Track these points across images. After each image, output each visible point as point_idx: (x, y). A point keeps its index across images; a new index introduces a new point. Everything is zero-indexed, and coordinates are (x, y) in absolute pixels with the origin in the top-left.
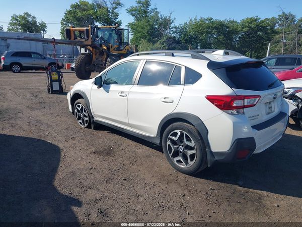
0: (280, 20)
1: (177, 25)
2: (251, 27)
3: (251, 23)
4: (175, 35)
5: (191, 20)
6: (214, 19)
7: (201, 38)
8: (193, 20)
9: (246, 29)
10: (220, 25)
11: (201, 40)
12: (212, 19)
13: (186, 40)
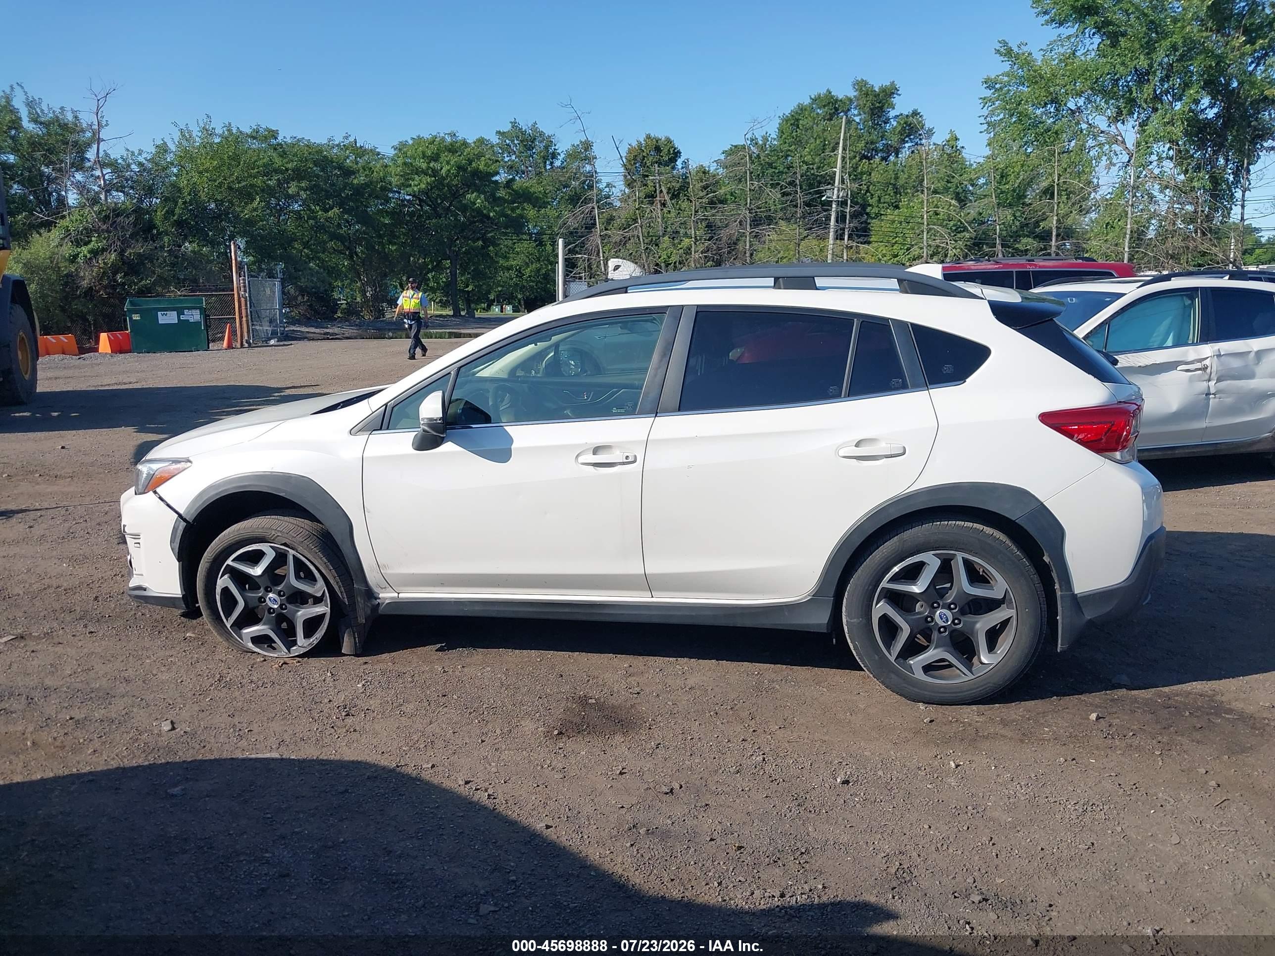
0: (507, 149)
1: (116, 152)
2: (435, 173)
3: (435, 158)
4: (119, 197)
5: (185, 135)
6: (286, 135)
7: (246, 214)
8: (196, 133)
9: (420, 183)
10: (316, 164)
11: (250, 222)
12: (274, 134)
13: (179, 224)
